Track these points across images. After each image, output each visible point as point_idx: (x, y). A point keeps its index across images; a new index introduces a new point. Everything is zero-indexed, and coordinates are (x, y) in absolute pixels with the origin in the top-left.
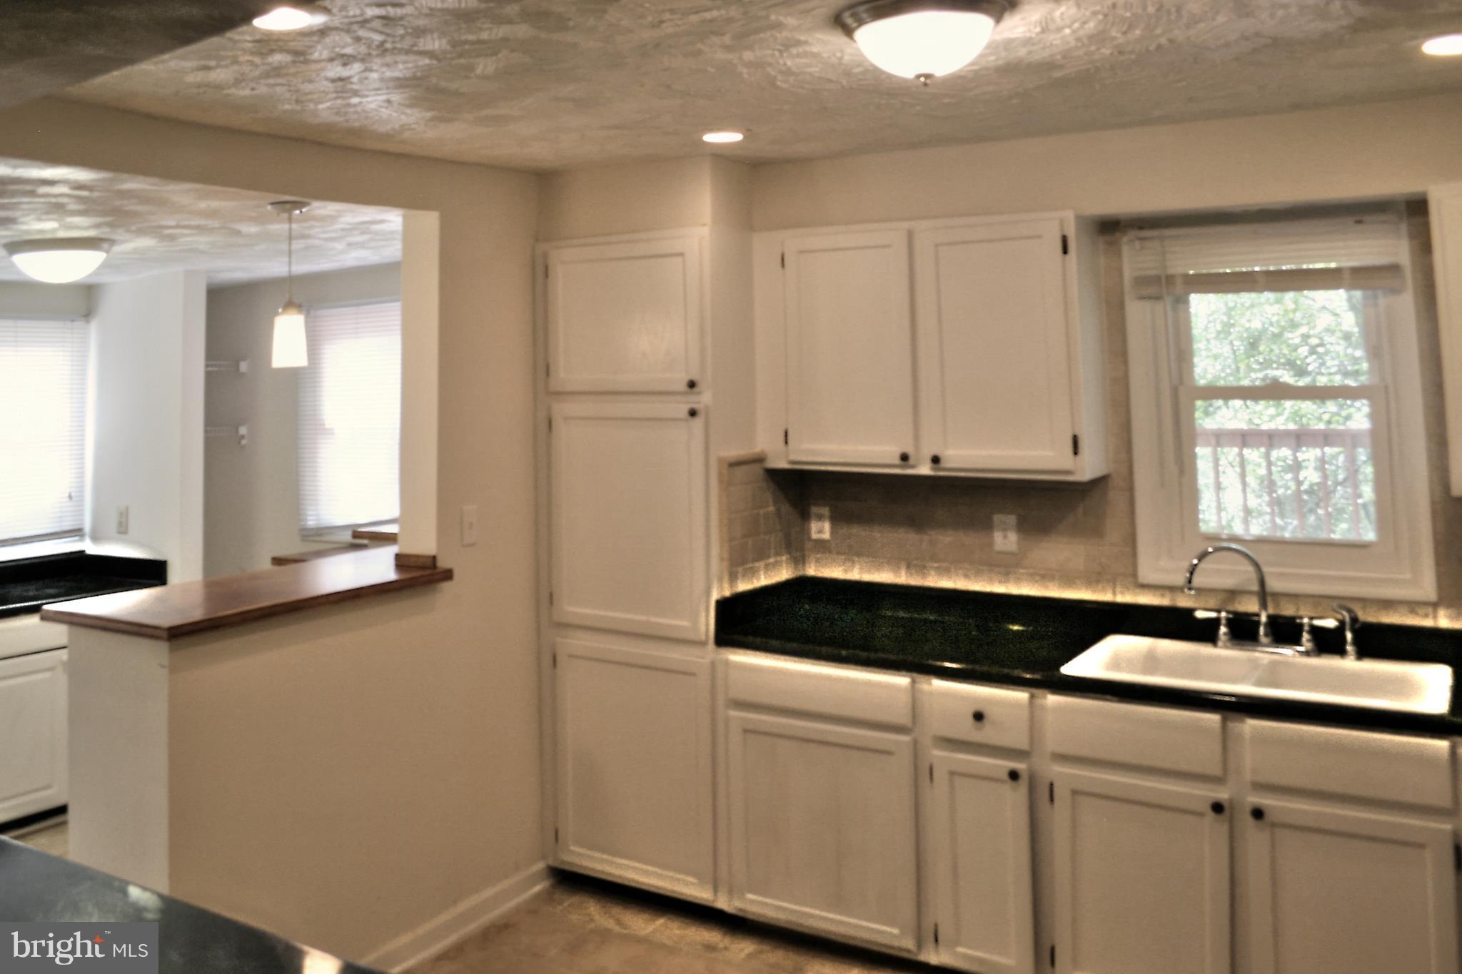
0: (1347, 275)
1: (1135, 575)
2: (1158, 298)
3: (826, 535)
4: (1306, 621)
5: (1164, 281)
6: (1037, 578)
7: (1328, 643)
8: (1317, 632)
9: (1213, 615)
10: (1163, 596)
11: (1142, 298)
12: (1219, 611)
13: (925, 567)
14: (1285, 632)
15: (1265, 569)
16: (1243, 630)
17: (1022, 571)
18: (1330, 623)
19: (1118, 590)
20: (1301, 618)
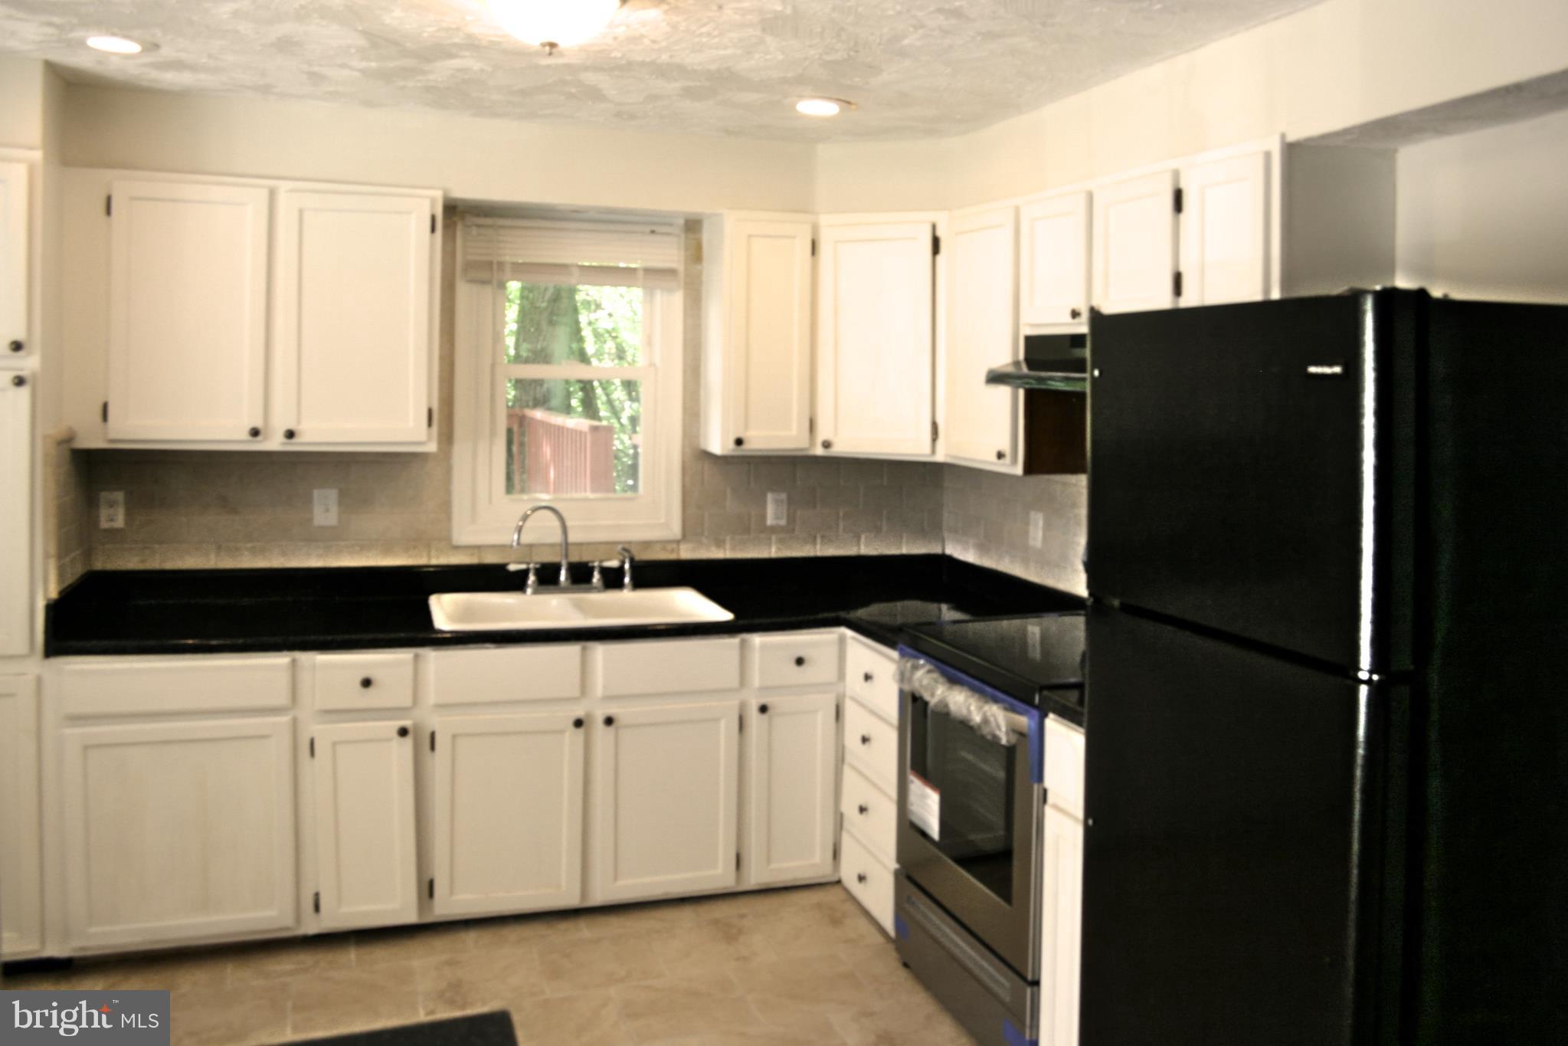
0: (641, 274)
1: (448, 538)
2: (484, 282)
3: (120, 522)
4: (596, 564)
5: (495, 267)
6: (358, 548)
7: (613, 580)
8: (606, 572)
9: (523, 567)
10: (472, 555)
11: (472, 281)
12: (528, 563)
13: (237, 549)
14: (581, 575)
15: (569, 524)
16: (547, 577)
17: (343, 543)
18: (614, 564)
19: (433, 553)
20: (593, 562)
